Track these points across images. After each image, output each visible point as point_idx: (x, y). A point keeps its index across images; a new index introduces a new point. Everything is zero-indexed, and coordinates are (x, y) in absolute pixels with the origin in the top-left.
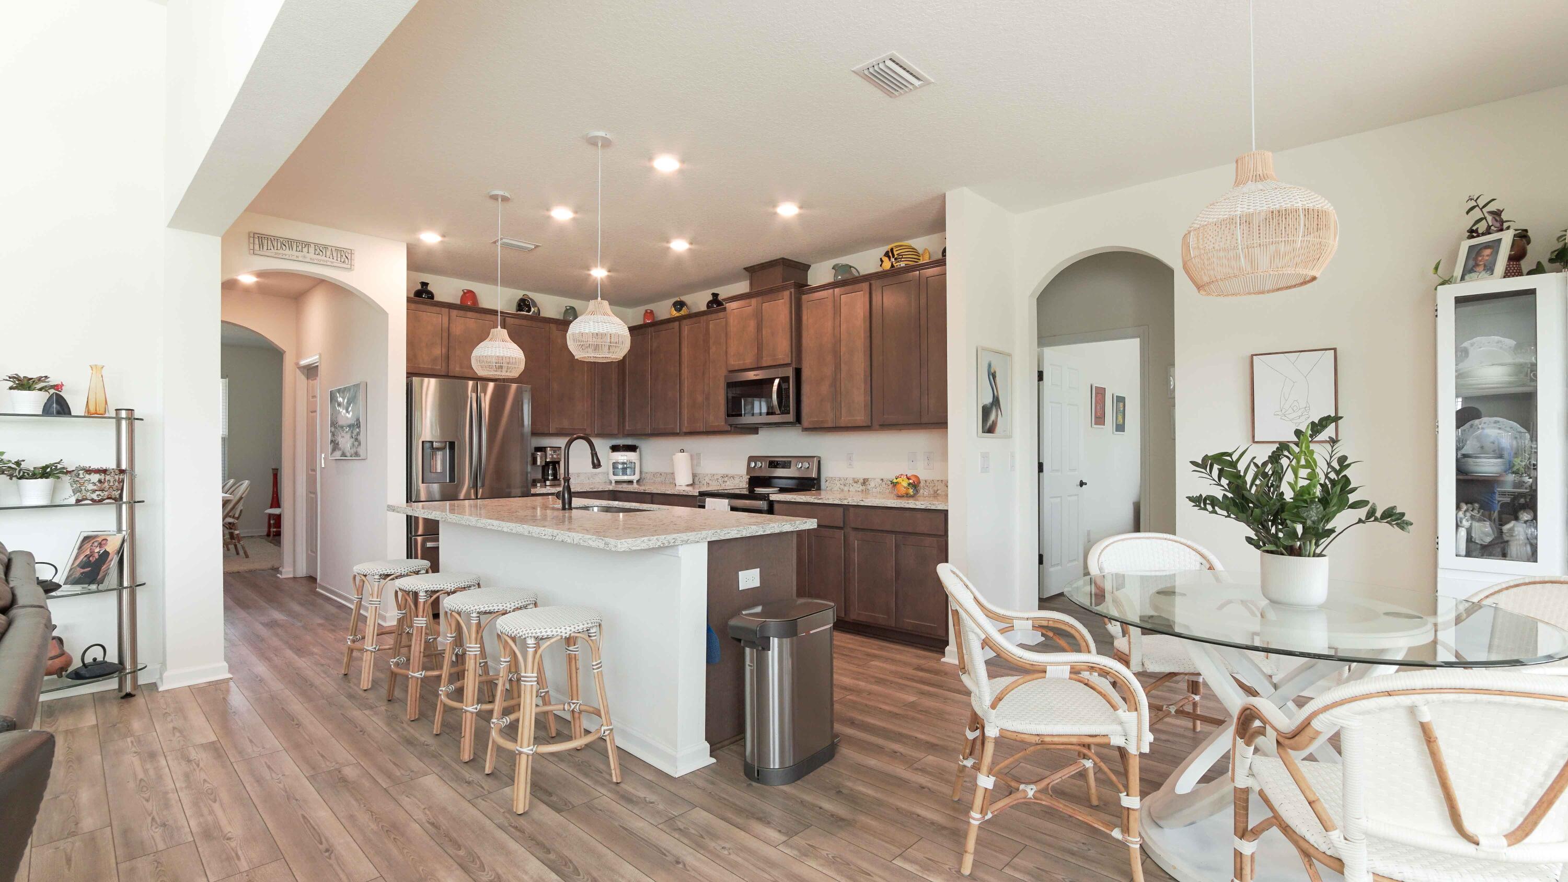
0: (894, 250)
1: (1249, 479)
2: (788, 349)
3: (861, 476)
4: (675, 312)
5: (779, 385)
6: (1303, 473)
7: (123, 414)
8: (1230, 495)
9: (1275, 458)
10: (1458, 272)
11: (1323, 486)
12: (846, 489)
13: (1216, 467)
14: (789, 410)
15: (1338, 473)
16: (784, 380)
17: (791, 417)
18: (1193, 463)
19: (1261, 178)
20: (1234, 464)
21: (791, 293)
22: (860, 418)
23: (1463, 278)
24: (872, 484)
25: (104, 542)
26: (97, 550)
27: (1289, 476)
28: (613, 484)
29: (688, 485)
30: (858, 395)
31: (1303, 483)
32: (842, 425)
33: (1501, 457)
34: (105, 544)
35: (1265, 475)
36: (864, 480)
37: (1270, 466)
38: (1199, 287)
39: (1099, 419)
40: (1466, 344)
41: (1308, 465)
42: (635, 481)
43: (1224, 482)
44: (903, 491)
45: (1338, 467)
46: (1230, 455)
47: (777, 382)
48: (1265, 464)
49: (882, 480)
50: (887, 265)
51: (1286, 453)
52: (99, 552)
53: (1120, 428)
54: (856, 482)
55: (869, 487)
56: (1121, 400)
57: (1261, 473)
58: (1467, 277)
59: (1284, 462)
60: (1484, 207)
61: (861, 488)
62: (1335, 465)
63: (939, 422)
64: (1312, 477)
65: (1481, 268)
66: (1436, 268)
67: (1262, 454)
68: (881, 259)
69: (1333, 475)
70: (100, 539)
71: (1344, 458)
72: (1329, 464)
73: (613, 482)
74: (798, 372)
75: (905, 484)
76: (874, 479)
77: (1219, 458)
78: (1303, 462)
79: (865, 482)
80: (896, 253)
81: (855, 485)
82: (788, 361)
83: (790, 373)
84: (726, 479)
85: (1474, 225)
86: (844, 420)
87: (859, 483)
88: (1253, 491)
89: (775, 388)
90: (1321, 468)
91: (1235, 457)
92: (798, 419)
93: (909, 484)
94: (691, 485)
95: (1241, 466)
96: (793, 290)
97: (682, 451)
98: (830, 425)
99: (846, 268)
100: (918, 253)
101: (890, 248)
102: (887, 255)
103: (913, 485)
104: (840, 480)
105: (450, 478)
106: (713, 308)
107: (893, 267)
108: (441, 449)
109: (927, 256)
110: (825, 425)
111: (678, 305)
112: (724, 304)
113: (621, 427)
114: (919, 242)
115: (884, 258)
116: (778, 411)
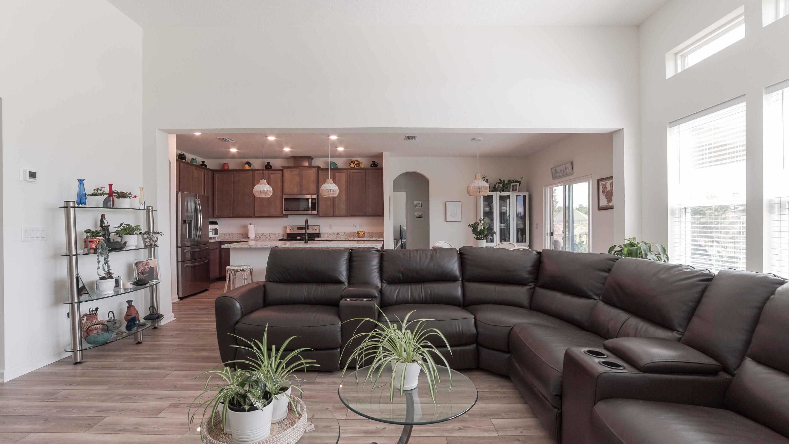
0: (355, 161)
2: (315, 189)
3: (336, 232)
5: (312, 201)
7: (151, 208)
12: (330, 236)
14: (314, 210)
17: (316, 212)
19: (479, 179)
22: (343, 213)
24: (341, 234)
25: (148, 263)
26: (146, 267)
32: (336, 215)
36: (337, 233)
40: (486, 203)
42: (217, 238)
44: (361, 235)
47: (310, 200)
50: (352, 165)
52: (148, 268)
54: (334, 234)
61: (336, 236)
74: (318, 197)
75: (362, 233)
79: (338, 234)
80: (356, 163)
81: (334, 235)
82: (314, 193)
84: (271, 235)
86: (337, 213)
89: (310, 202)
92: (318, 213)
94: (255, 238)
97: (250, 224)
98: (331, 215)
99: (334, 163)
100: (361, 163)
101: (352, 160)
102: (352, 162)
103: (364, 234)
104: (327, 233)
105: (188, 236)
106: (270, 168)
107: (355, 167)
108: (187, 223)
109: (363, 164)
110: (329, 215)
111: (249, 164)
112: (282, 168)
113: (213, 213)
114: (359, 159)
115: (351, 163)
116: (310, 210)
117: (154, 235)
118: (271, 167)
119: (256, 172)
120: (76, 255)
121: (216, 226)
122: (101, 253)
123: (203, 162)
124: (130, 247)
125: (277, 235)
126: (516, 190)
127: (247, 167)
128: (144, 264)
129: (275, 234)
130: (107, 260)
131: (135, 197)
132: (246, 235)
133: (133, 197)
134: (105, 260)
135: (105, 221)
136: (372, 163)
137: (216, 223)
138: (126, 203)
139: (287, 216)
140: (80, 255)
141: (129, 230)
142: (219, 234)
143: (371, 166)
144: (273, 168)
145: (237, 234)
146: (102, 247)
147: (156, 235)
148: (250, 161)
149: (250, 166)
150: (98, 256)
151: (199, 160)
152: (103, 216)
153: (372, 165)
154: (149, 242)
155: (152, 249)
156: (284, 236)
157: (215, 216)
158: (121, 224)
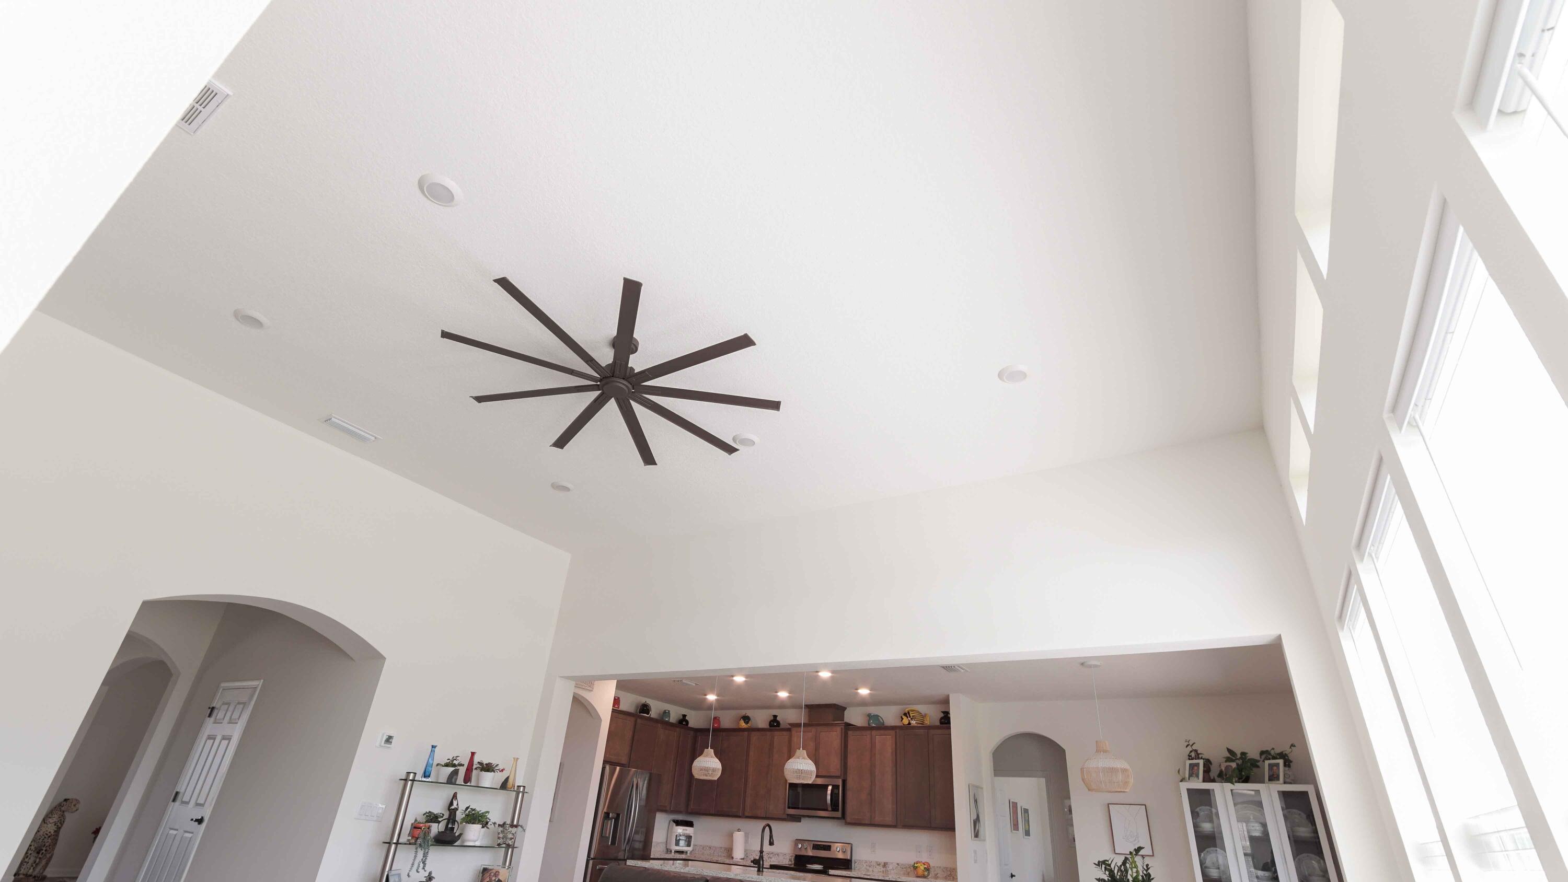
0: (910, 713)
1: (1116, 872)
2: (839, 767)
3: (882, 861)
4: (744, 724)
5: (832, 789)
6: (1135, 870)
7: (522, 789)
8: (1110, 879)
9: (1124, 863)
10: (1187, 776)
11: (1142, 876)
12: (871, 869)
13: (1103, 866)
14: (839, 809)
15: (1147, 871)
16: (835, 787)
17: (839, 814)
18: (1095, 864)
19: (1105, 751)
20: (1109, 865)
21: (842, 728)
22: (889, 819)
23: (1189, 779)
24: (891, 867)
25: (498, 873)
26: (494, 878)
27: (1130, 872)
28: (673, 853)
29: (741, 859)
30: (887, 804)
31: (1135, 875)
32: (876, 823)
33: (1219, 868)
34: (498, 875)
35: (1121, 871)
36: (884, 863)
37: (1123, 867)
38: (1089, 790)
39: (1015, 827)
40: (1198, 810)
41: (1135, 867)
42: (689, 852)
43: (1107, 873)
44: (920, 872)
45: (1146, 869)
46: (1108, 861)
47: (830, 788)
48: (1121, 866)
49: (898, 864)
50: (906, 721)
51: (1128, 862)
52: (495, 880)
53: (1027, 833)
54: (879, 865)
55: (888, 869)
56: (1026, 811)
57: (1119, 869)
58: (1190, 779)
59: (1128, 865)
60: (1192, 745)
61: (882, 869)
62: (1145, 867)
63: (949, 826)
64: (1137, 872)
65: (1194, 775)
66: (1179, 772)
67: (1119, 860)
68: (902, 717)
69: (1145, 872)
70: (494, 871)
71: (1147, 865)
72: (1143, 868)
73: (673, 851)
74: (844, 782)
75: (922, 868)
76: (892, 863)
77: (1104, 862)
78: (1134, 866)
79: (885, 865)
80: (911, 715)
81: (878, 867)
82: (838, 774)
83: (840, 782)
85: (1190, 753)
86: (878, 819)
87: (881, 865)
88: (1118, 877)
89: (829, 792)
90: (1140, 869)
91: (1110, 862)
92: (843, 816)
93: (925, 868)
94: (743, 859)
95: (1112, 866)
96: (843, 727)
97: (739, 830)
98: (867, 822)
99: (877, 717)
100: (924, 716)
101: (906, 711)
102: (905, 714)
103: (927, 869)
104: (866, 862)
105: (611, 842)
106: (775, 726)
107: (909, 724)
108: (612, 819)
109: (928, 719)
110: (863, 822)
111: (746, 719)
112: (790, 727)
113: (687, 805)
114: (922, 708)
115: (904, 717)
116: (830, 809)
117: (510, 829)
118: (778, 723)
119: (753, 733)
120: (397, 843)
121: (689, 831)
122: (420, 845)
123: (684, 716)
124: (469, 842)
125: (781, 858)
126: (1278, 778)
127: (743, 724)
128: (492, 874)
129: (778, 855)
130: (425, 855)
131: (502, 770)
132: (729, 851)
133: (500, 771)
134: (424, 857)
135: (455, 803)
136: (942, 715)
137: (690, 824)
138: (488, 779)
139: (800, 818)
140: (401, 844)
141: (475, 817)
142: (695, 845)
143: (941, 723)
144: (782, 726)
145: (721, 848)
146: (424, 837)
147: (514, 830)
148: (749, 713)
149: (747, 723)
150: (416, 849)
151: (675, 713)
152: (455, 796)
153: (942, 718)
154: (502, 840)
155: (510, 850)
156: (791, 861)
157: (690, 811)
158: (467, 808)
